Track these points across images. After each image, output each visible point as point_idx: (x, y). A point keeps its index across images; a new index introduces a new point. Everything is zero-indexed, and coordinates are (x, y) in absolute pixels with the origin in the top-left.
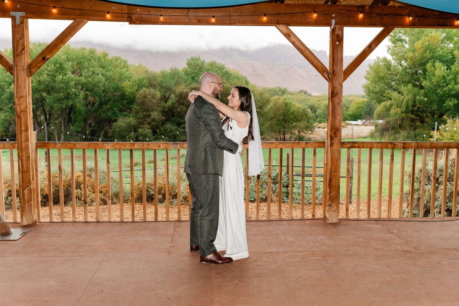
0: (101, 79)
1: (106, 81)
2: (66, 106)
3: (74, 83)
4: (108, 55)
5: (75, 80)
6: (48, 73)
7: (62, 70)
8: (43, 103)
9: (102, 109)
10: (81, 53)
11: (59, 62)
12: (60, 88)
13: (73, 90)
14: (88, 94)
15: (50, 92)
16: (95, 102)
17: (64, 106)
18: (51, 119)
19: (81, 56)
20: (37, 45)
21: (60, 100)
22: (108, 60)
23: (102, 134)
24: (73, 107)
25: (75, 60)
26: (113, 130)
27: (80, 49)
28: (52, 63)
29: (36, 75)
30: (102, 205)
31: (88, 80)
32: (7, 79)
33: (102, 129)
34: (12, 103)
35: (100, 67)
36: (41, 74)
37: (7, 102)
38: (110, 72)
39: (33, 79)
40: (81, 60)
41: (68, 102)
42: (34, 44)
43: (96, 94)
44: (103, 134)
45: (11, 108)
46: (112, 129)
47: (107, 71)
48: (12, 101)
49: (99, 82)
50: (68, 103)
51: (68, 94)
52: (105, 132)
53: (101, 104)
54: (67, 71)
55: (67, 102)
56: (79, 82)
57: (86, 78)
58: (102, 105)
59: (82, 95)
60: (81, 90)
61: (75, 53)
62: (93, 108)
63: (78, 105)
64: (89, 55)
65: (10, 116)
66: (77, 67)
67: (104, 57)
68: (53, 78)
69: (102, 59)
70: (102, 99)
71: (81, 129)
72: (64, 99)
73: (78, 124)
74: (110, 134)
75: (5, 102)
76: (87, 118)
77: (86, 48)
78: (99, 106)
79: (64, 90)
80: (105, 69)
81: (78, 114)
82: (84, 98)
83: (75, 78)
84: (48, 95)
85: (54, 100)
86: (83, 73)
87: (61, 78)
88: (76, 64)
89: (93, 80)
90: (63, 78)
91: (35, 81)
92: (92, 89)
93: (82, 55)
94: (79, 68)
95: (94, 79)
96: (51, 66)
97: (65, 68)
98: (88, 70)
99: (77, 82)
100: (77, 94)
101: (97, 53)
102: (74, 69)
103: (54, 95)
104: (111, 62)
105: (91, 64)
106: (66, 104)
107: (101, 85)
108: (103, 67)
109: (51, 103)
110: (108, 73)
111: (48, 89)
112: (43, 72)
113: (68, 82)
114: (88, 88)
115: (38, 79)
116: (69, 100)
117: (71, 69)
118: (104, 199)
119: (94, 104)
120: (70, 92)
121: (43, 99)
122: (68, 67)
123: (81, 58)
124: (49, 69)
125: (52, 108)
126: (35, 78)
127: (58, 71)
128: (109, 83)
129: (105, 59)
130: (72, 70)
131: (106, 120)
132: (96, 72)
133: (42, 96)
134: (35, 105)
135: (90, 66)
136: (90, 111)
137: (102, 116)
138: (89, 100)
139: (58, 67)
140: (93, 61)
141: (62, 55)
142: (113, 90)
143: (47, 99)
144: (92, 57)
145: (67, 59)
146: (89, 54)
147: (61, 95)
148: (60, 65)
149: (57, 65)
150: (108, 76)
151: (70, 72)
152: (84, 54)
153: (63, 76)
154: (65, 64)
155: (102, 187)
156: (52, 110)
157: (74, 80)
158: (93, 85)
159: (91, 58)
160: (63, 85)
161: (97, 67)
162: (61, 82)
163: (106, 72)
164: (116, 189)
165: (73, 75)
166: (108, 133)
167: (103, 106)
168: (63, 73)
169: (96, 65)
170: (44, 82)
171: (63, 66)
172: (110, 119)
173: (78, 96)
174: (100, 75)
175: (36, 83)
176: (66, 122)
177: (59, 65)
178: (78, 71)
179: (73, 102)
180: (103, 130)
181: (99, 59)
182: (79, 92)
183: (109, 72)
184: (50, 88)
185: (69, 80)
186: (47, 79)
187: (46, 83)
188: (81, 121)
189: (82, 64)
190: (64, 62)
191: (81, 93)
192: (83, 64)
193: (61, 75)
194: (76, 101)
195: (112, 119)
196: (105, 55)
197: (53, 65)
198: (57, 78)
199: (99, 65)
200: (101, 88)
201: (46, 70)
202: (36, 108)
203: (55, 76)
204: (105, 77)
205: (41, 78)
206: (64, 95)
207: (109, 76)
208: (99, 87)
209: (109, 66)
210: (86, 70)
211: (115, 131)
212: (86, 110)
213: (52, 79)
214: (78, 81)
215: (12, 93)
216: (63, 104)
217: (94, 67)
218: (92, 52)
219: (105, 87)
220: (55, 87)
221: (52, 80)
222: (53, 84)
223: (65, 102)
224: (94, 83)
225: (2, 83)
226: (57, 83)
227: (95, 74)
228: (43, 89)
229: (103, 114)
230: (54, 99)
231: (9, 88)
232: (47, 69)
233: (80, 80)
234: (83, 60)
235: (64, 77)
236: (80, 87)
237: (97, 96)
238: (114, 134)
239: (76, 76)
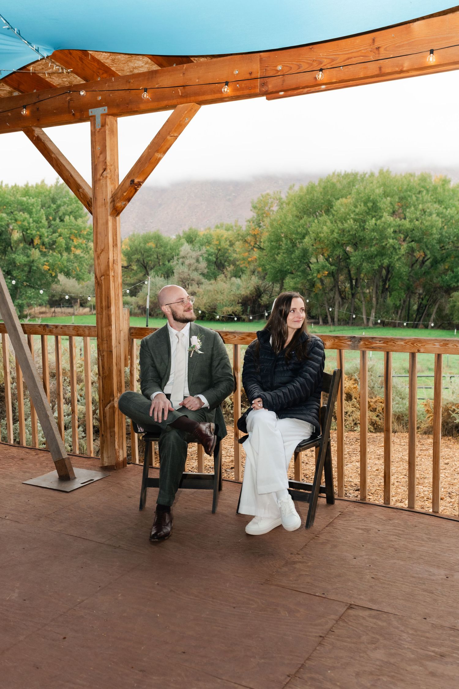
0: (436, 221)
1: (445, 225)
2: (379, 266)
3: (392, 230)
4: (450, 181)
5: (395, 226)
6: (355, 217)
7: (375, 212)
8: (346, 262)
9: (436, 269)
10: (405, 182)
11: (371, 199)
12: (372, 240)
13: (391, 241)
14: (413, 246)
15: (357, 246)
16: (426, 259)
17: (376, 267)
18: (358, 287)
19: (405, 187)
20: (343, 177)
21: (370, 258)
22: (448, 190)
23: (435, 310)
24: (390, 268)
25: (397, 195)
26: (451, 304)
27: (404, 177)
28: (361, 201)
29: (339, 221)
30: (372, 432)
31: (414, 224)
32: (299, 230)
33: (435, 302)
34: (305, 263)
35: (435, 202)
36: (346, 219)
37: (298, 262)
38: (451, 209)
39: (334, 227)
40: (405, 193)
41: (383, 260)
42: (339, 175)
43: (426, 246)
44: (437, 312)
45: (304, 272)
46: (450, 302)
47: (446, 208)
48: (305, 262)
49: (432, 227)
50: (382, 262)
51: (384, 248)
52: (439, 308)
53: (435, 262)
54: (383, 213)
55: (380, 261)
56: (401, 228)
57: (411, 221)
58: (436, 264)
59: (403, 248)
60: (404, 241)
61: (397, 183)
62: (423, 269)
63: (397, 265)
64: (419, 184)
65: (302, 283)
66: (398, 205)
67: (443, 185)
68: (363, 224)
69: (439, 188)
70: (436, 254)
71: (402, 301)
72: (376, 256)
73: (397, 294)
74: (447, 311)
75: (295, 263)
76: (411, 285)
77: (414, 174)
78: (432, 266)
79: (378, 241)
80: (444, 205)
81: (397, 279)
82: (408, 253)
83: (394, 222)
84: (355, 251)
85: (362, 258)
86: (408, 214)
87: (374, 224)
88: (397, 200)
89: (421, 223)
90: (376, 224)
91: (336, 231)
92: (420, 239)
93: (408, 185)
94: (402, 206)
95: (425, 222)
96: (360, 206)
97: (380, 208)
98: (416, 209)
99: (397, 229)
100: (397, 247)
101: (433, 180)
102: (394, 207)
103: (362, 250)
104: (454, 194)
105: (421, 199)
106: (380, 264)
107: (434, 231)
108: (440, 202)
109: (358, 263)
110: (448, 212)
111: (354, 242)
112: (348, 217)
113: (385, 229)
114: (414, 237)
115: (341, 227)
116: (384, 257)
117: (389, 209)
118: (376, 421)
119: (423, 262)
120: (386, 244)
121: (347, 256)
122: (385, 206)
123: (406, 191)
124: (357, 210)
125: (359, 270)
126: (337, 226)
127: (370, 213)
128: (448, 228)
129: (444, 190)
130: (391, 210)
131: (441, 287)
132: (428, 210)
133: (346, 252)
134: (336, 266)
135: (419, 202)
136: (416, 274)
137: (435, 281)
138: (414, 256)
139: (370, 207)
140: (424, 193)
141: (377, 188)
142: (455, 238)
143: (351, 257)
144: (423, 187)
145: (384, 194)
146: (419, 182)
147: (372, 249)
148: (374, 204)
149: (368, 204)
150: (447, 216)
151: (387, 214)
152: (411, 184)
153: (377, 220)
154: (380, 201)
155: (376, 402)
156: (360, 273)
157: (392, 225)
158: (423, 231)
159: (422, 189)
160: (375, 234)
161: (430, 202)
162: (373, 230)
163: (445, 210)
164: (398, 407)
165: (392, 218)
166: (444, 310)
167: (438, 265)
168: (377, 215)
169: (429, 199)
170: (349, 231)
171: (377, 206)
172: (449, 286)
173: (398, 250)
174: (434, 216)
175: (338, 233)
176: (379, 292)
177: (371, 204)
178: (400, 211)
179: (390, 260)
180: (436, 304)
181: (435, 189)
182: (400, 244)
183: (449, 209)
184: (357, 240)
185: (386, 226)
186: (353, 226)
187: (351, 233)
188: (402, 289)
189: (407, 200)
190: (379, 199)
191: (402, 245)
192: (409, 199)
193: (374, 219)
194: (394, 258)
195: (452, 286)
196: (445, 182)
197: (362, 204)
198: (367, 223)
199: (435, 200)
200: (434, 236)
201: (352, 213)
202: (337, 270)
203: (364, 222)
204: (442, 217)
205: (346, 225)
206: (377, 250)
207: (449, 216)
208: (432, 234)
209: (450, 200)
210: (413, 208)
211: (454, 306)
212: (410, 273)
213: (360, 226)
214: (399, 226)
215: (306, 249)
216: (374, 264)
217: (423, 203)
218: (424, 179)
219: (441, 234)
220: (365, 238)
221: (360, 228)
222: (361, 234)
223: (378, 260)
224: (424, 228)
225: (294, 236)
226: (367, 232)
227: (426, 213)
228: (347, 242)
229: (437, 278)
230: (361, 256)
231: (302, 242)
232: (354, 211)
233: (403, 226)
234: (409, 193)
235: (378, 222)
236: (402, 236)
237: (428, 249)
238: (453, 311)
239: (396, 220)
